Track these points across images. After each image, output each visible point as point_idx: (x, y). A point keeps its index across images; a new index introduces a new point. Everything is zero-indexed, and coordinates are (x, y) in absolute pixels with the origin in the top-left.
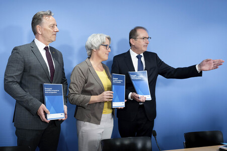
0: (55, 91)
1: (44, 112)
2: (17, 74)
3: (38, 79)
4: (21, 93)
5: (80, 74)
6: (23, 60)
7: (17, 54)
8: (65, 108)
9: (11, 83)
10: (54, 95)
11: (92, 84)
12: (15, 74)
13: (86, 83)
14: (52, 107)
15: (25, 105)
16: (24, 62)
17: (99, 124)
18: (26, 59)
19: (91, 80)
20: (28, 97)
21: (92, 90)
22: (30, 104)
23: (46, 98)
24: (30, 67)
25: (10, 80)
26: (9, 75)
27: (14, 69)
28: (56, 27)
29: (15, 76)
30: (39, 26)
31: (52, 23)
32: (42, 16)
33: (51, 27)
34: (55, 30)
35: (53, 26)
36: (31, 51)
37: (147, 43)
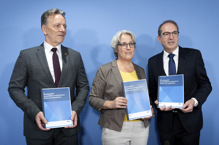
0: (59, 96)
1: (41, 121)
2: (19, 79)
5: (100, 75)
6: (25, 64)
9: (12, 89)
10: (56, 100)
11: (111, 86)
16: (27, 66)
17: (120, 131)
21: (112, 93)
23: (45, 105)
25: (12, 85)
28: (62, 26)
29: (17, 81)
30: (43, 26)
31: (56, 22)
32: (48, 15)
33: (55, 27)
34: (61, 30)
35: (57, 26)
36: (35, 54)
37: (171, 39)
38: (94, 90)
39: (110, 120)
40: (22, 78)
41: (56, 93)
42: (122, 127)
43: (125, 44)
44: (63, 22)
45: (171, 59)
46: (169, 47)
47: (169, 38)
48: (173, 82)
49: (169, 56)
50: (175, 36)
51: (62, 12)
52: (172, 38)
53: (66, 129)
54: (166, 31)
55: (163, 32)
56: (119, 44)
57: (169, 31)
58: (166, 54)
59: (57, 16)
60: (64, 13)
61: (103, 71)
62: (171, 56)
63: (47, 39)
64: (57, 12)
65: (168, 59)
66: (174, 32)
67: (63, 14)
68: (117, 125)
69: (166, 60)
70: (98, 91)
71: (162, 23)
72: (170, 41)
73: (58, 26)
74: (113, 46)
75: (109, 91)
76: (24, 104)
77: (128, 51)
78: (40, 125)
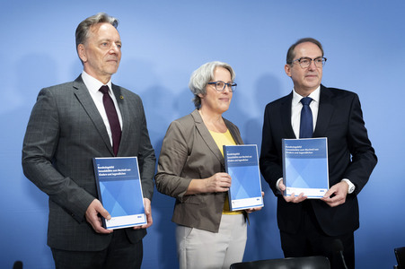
0: (121, 172)
2: (44, 142)
3: (87, 150)
4: (52, 179)
5: (177, 137)
6: (56, 113)
7: (45, 103)
8: (146, 203)
9: (32, 161)
10: (119, 178)
11: (200, 155)
12: (41, 142)
13: (189, 154)
14: (117, 203)
15: (60, 201)
16: (59, 117)
17: (217, 232)
18: (62, 112)
19: (199, 147)
20: (68, 185)
21: (202, 167)
22: (71, 200)
23: (102, 186)
24: (71, 127)
25: (31, 153)
26: (30, 144)
27: (38, 132)
28: (114, 44)
29: (41, 145)
30: (81, 46)
31: (102, 38)
32: (89, 25)
33: (102, 46)
34: (112, 52)
35: (105, 44)
36: (73, 96)
37: (311, 71)
38: (167, 163)
39: (199, 213)
40: (50, 139)
41: (118, 165)
42: (219, 224)
43: (220, 84)
44: (115, 37)
45: (306, 106)
46: (307, 83)
47: (309, 67)
48: (308, 151)
49: (302, 101)
50: (319, 64)
51: (113, 20)
52: (314, 69)
53: (137, 230)
54: (304, 56)
55: (298, 57)
56: (210, 82)
57: (309, 57)
58: (297, 98)
59: (104, 27)
60: (115, 21)
61: (183, 130)
62: (306, 102)
63: (88, 68)
64: (103, 20)
65: (301, 106)
66: (318, 59)
67: (115, 24)
68: (210, 222)
69: (296, 108)
70: (175, 165)
71: (294, 42)
72: (310, 73)
73: (107, 43)
74: (197, 86)
75: (195, 164)
76: (61, 187)
77: (225, 96)
78: (98, 224)
